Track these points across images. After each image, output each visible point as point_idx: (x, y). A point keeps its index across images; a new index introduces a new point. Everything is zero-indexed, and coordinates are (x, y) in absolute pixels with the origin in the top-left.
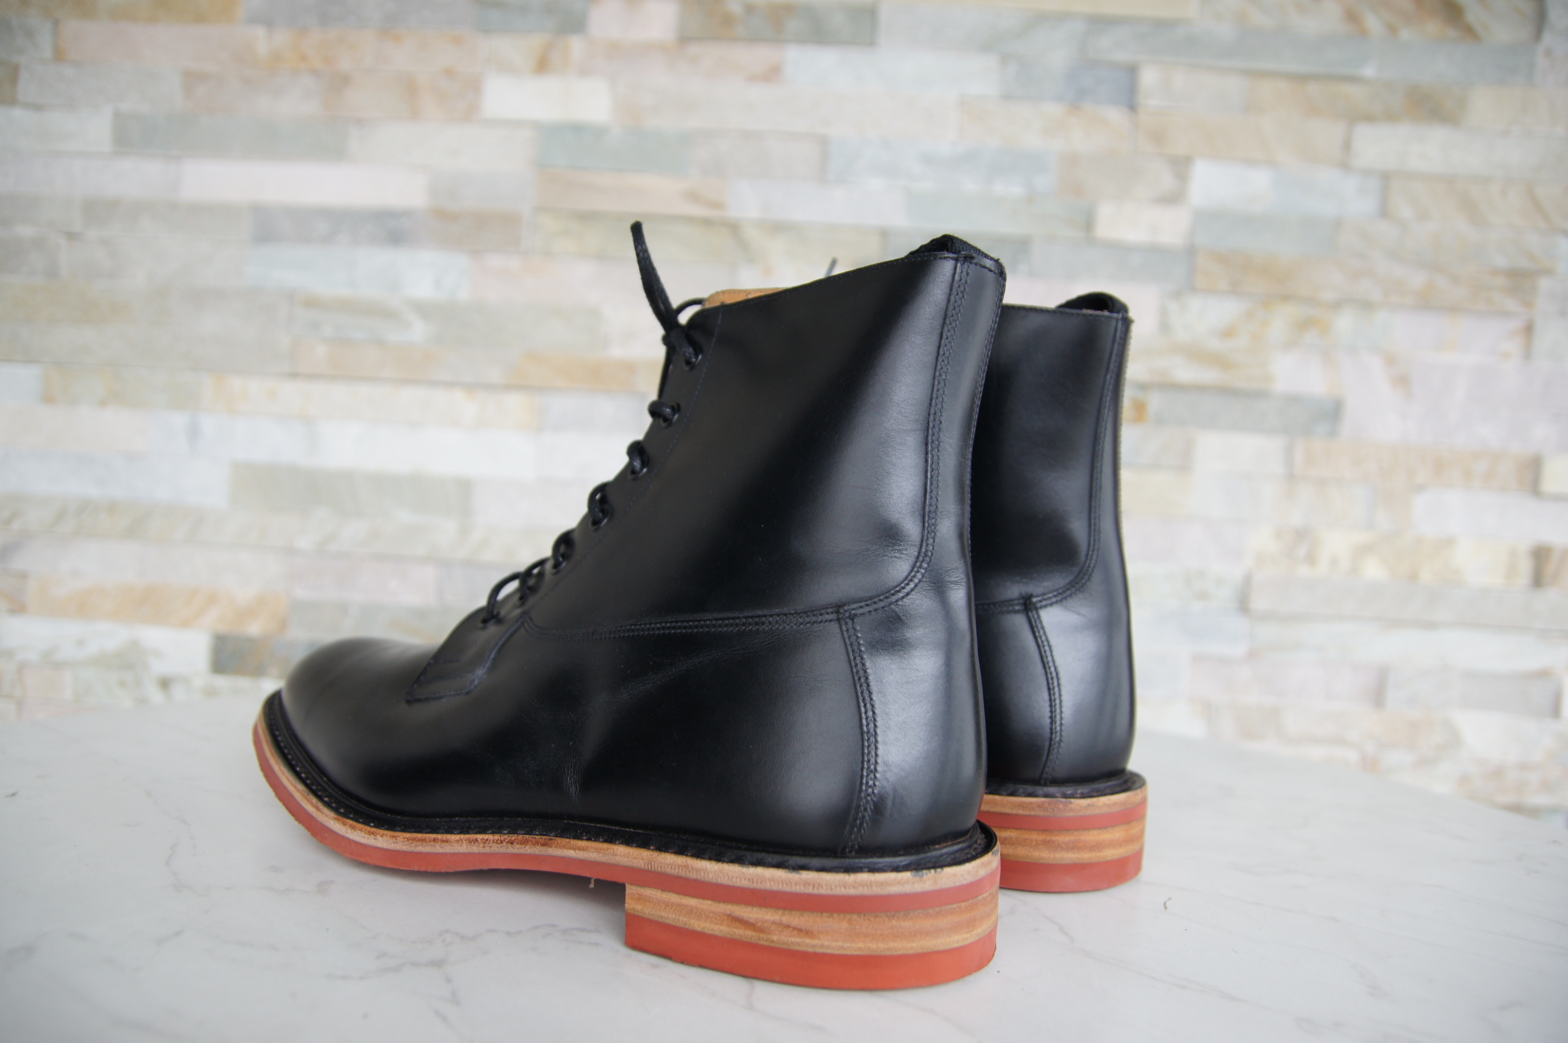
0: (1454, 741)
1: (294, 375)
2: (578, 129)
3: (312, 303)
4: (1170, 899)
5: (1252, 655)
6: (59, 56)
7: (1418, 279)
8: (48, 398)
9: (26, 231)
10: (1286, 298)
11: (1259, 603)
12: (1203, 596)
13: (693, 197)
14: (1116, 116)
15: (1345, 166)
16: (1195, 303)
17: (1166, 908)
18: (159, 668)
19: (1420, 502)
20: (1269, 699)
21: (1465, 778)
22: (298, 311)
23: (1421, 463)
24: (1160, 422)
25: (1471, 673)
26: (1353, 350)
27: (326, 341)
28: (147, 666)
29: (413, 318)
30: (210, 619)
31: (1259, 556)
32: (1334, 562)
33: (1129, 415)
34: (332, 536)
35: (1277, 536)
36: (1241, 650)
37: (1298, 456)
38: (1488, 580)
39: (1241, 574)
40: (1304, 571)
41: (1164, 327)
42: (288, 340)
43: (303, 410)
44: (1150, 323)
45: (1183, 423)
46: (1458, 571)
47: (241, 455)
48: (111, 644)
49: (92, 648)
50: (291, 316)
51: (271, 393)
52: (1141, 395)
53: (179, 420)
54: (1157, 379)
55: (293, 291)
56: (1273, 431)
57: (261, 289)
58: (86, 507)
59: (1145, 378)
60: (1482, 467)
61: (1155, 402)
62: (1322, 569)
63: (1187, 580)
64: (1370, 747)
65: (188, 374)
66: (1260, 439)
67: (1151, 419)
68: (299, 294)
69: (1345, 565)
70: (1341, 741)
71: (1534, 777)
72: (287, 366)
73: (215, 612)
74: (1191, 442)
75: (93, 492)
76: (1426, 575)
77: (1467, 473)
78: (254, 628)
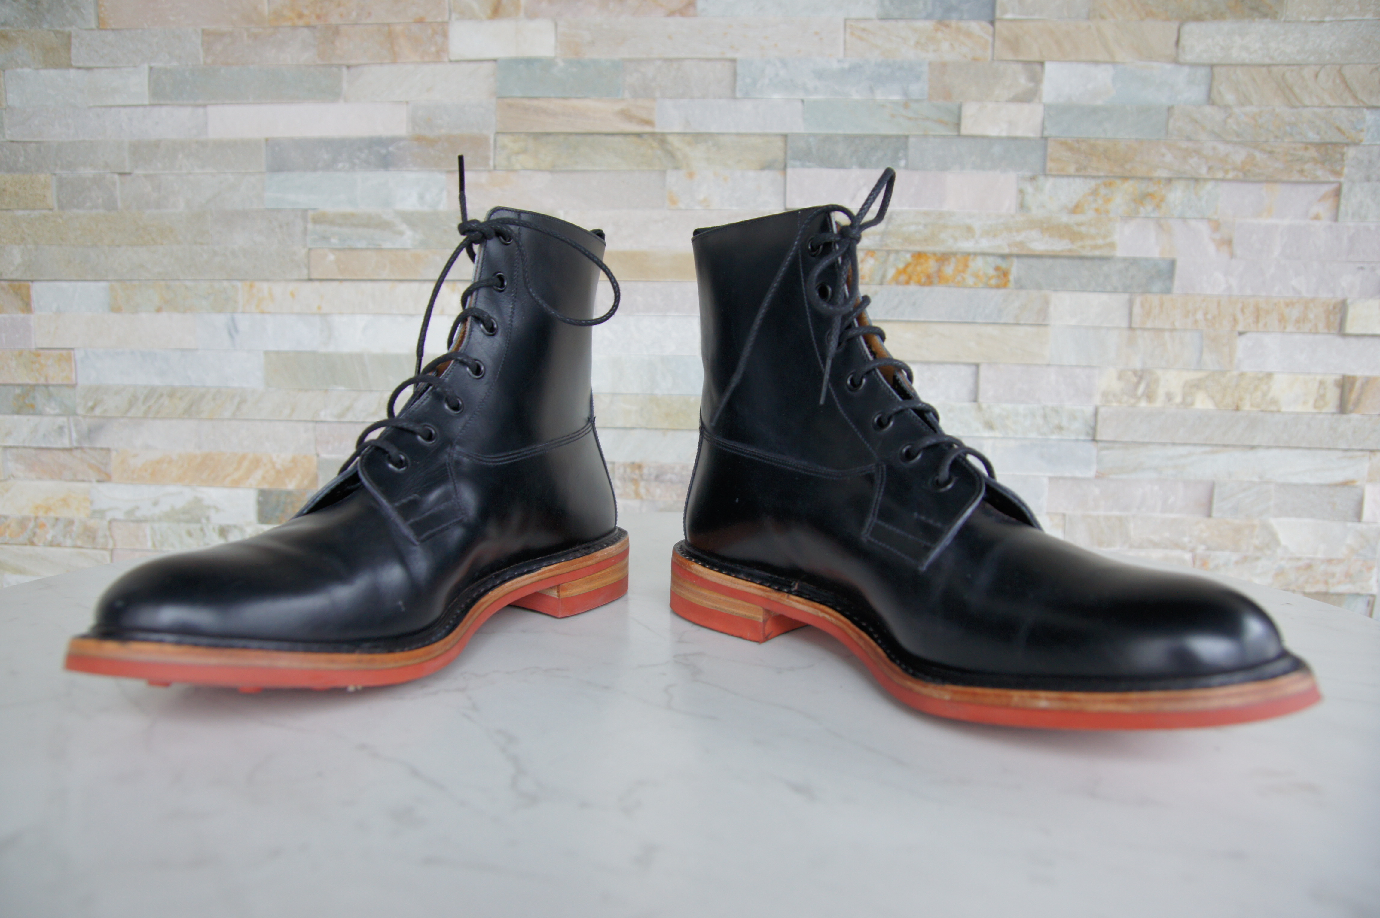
0: (1273, 541)
1: (310, 280)
2: (529, 62)
3: (320, 219)
5: (1099, 476)
6: (102, 25)
7: (1239, 155)
8: (115, 309)
9: (88, 172)
10: (1125, 178)
11: (1105, 433)
12: (1060, 428)
13: (626, 115)
14: (977, 27)
15: (1176, 61)
16: (1048, 184)
18: (217, 519)
19: (1241, 343)
20: (1115, 513)
21: (1280, 572)
22: (310, 226)
23: (1242, 310)
24: (1020, 286)
25: (1284, 486)
26: (1183, 219)
27: (334, 250)
28: (208, 519)
29: (404, 227)
30: (257, 479)
31: (1105, 395)
32: (1169, 397)
33: (993, 282)
34: (349, 409)
35: (1120, 378)
36: (1091, 473)
37: (1137, 309)
38: (1299, 408)
39: (1089, 410)
40: (1143, 404)
41: (1022, 206)
42: (304, 251)
43: (319, 308)
44: (1009, 204)
45: (1039, 287)
46: (1274, 402)
47: (271, 347)
48: (180, 503)
49: (165, 507)
50: (305, 231)
51: (293, 295)
52: (1003, 264)
53: (221, 320)
54: (1015, 250)
55: (305, 211)
56: (1115, 291)
57: (279, 210)
58: (151, 393)
59: (1006, 251)
60: (1295, 313)
61: (1015, 269)
62: (1159, 403)
63: (1045, 417)
64: (1201, 549)
65: (226, 284)
66: (1104, 297)
67: (1011, 284)
68: (310, 213)
69: (1178, 399)
70: (1177, 545)
71: (1338, 570)
72: (304, 273)
73: (259, 474)
74: (1047, 302)
75: (156, 382)
76: (1246, 407)
77: (1282, 319)
78: (291, 486)
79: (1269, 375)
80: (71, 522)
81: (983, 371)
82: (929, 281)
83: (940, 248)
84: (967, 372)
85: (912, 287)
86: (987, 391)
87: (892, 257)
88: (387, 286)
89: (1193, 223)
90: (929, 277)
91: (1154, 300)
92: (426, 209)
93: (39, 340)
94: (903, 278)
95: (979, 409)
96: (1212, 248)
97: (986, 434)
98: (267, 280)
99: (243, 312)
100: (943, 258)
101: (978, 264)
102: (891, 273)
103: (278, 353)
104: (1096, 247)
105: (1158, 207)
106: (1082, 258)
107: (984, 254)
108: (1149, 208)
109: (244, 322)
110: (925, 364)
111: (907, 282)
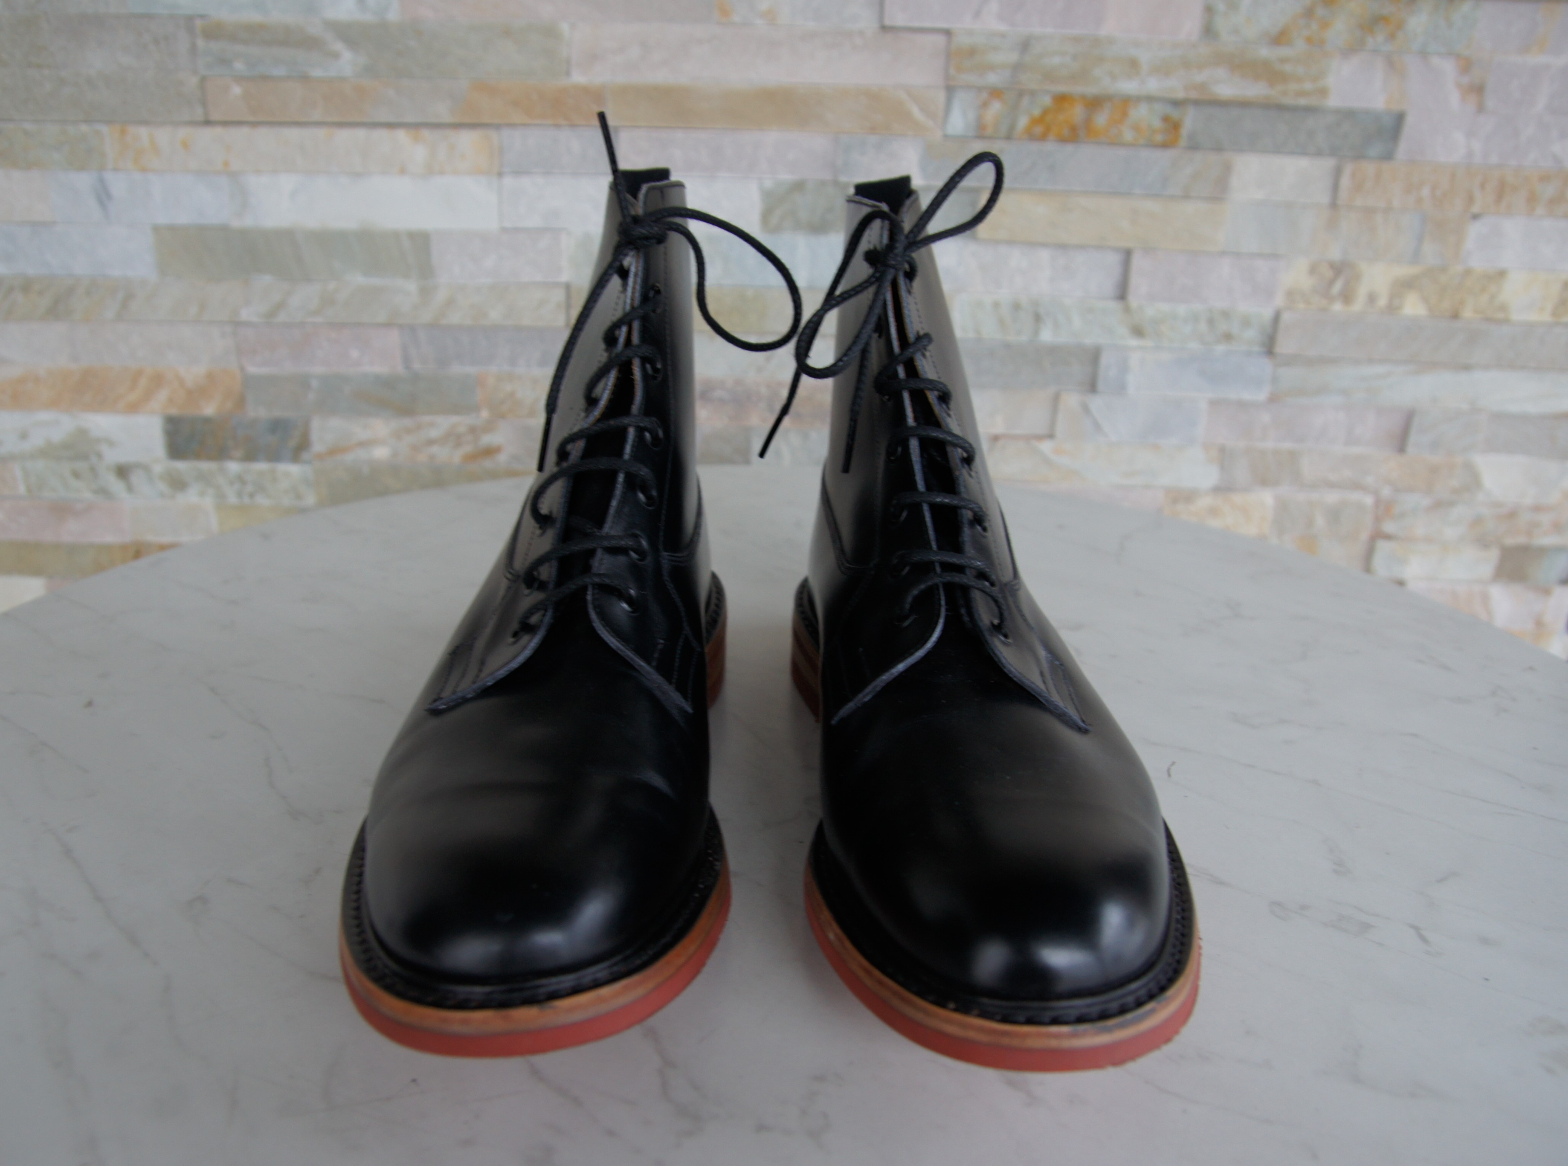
0: (1474, 482)
1: (208, 123)
3: (214, 32)
4: (1174, 763)
5: (1273, 399)
11: (1285, 346)
12: (1228, 337)
16: (1245, 1)
17: (1169, 775)
18: (113, 456)
19: (1475, 230)
20: (1287, 445)
21: (1478, 521)
22: (201, 43)
23: (1482, 186)
24: (1194, 147)
25: (1499, 417)
26: (1424, 54)
27: (239, 79)
28: (100, 456)
29: (339, 46)
30: (161, 403)
31: (1290, 294)
32: (1372, 298)
33: (1159, 138)
34: (280, 306)
35: (1313, 270)
36: (1262, 396)
37: (1345, 181)
38: (1533, 317)
39: (1267, 313)
40: (1338, 307)
41: (1209, 31)
42: (194, 81)
43: (226, 164)
44: (1190, 28)
45: (1218, 149)
46: (1503, 308)
47: (162, 220)
48: (58, 435)
49: (37, 440)
50: (193, 49)
51: (185, 145)
52: (1175, 113)
53: (84, 181)
54: (1193, 95)
55: (190, 19)
56: (1319, 153)
57: (150, 17)
59: (1180, 95)
60: (1549, 190)
61: (1190, 120)
62: (1358, 306)
63: (1211, 322)
64: (1386, 492)
65: (84, 128)
66: (1303, 163)
67: (1183, 142)
68: (199, 23)
69: (1382, 302)
70: (1357, 486)
71: (1546, 519)
72: (199, 113)
73: (162, 395)
74: (1227, 169)
76: (1468, 313)
77: (1532, 199)
78: (209, 410)
79: (1502, 274)
81: (1138, 261)
82: (1074, 136)
83: (1091, 90)
84: (1113, 260)
85: (1049, 146)
86: (1139, 286)
87: (1025, 101)
88: (321, 133)
89: (1435, 61)
90: (1074, 129)
91: (1369, 168)
92: (368, 18)
94: (1038, 130)
95: (1127, 310)
96: (1454, 98)
97: (1133, 342)
98: (145, 123)
99: (116, 169)
100: (1094, 103)
101: (1141, 113)
102: (1023, 122)
103: (173, 229)
104: (1301, 94)
105: (1392, 37)
106: (1281, 108)
107: (1150, 99)
108: (1380, 38)
109: (118, 184)
110: (1062, 247)
111: (1043, 137)
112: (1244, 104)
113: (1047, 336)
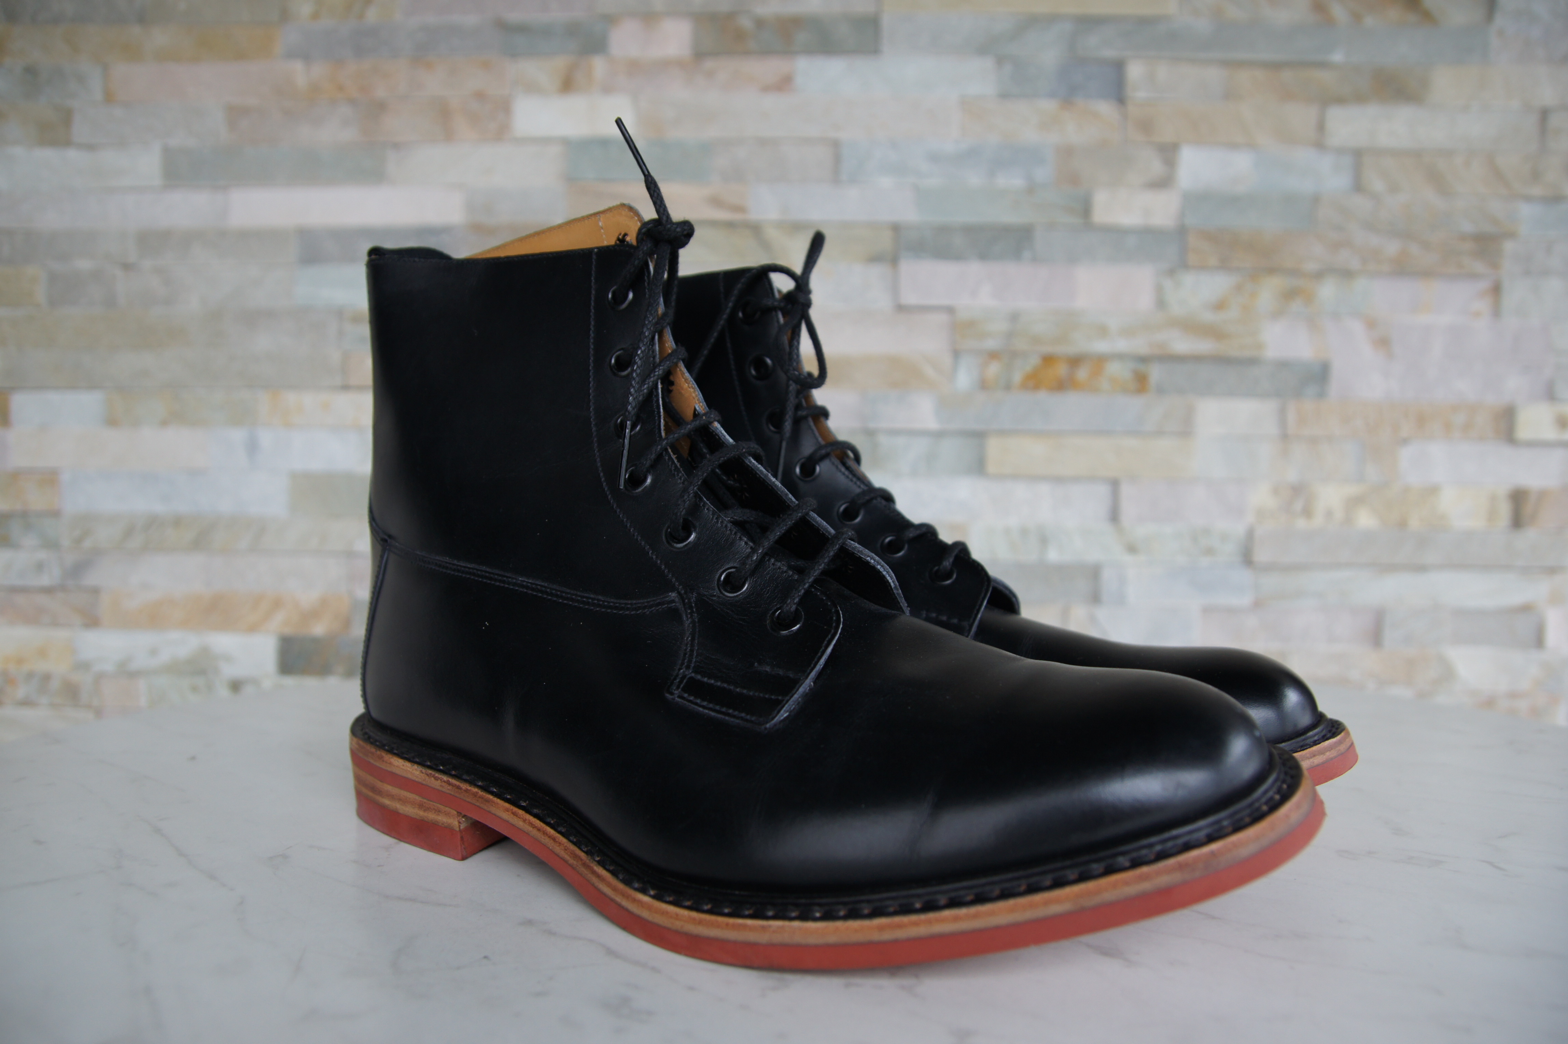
0: (1448, 674)
1: (345, 388)
2: (604, 143)
3: (360, 318)
5: (1258, 605)
6: (109, 98)
7: (1392, 248)
8: (112, 421)
9: (84, 265)
10: (1272, 271)
11: (1261, 555)
12: (1209, 551)
13: (716, 202)
14: (1105, 108)
15: (1320, 145)
16: (1188, 279)
18: (230, 671)
19: (1406, 454)
22: (346, 328)
23: (1405, 417)
24: (1161, 391)
26: (1336, 316)
28: (218, 671)
30: (279, 623)
31: (1259, 512)
32: (1329, 514)
33: (1131, 386)
35: (1275, 491)
36: (1245, 600)
37: (1290, 417)
38: (1471, 524)
39: (1241, 529)
40: (1301, 524)
41: (1161, 303)
42: (338, 354)
43: (356, 420)
44: (1145, 301)
45: (1181, 392)
46: (1443, 517)
47: (299, 466)
48: (183, 653)
49: (165, 656)
50: (340, 334)
51: (325, 407)
52: (1142, 367)
53: (238, 435)
54: (1156, 352)
55: (340, 308)
56: (1265, 396)
57: (310, 307)
58: (153, 522)
59: (1145, 352)
60: (1461, 419)
61: (1155, 373)
62: (1318, 521)
63: (1194, 538)
64: (1370, 685)
65: (244, 392)
66: (1254, 404)
67: (1151, 389)
68: (347, 311)
69: (1339, 516)
71: (1523, 705)
72: (340, 381)
73: (279, 616)
74: (1191, 409)
75: (159, 508)
76: (1414, 521)
77: (1447, 426)
78: (319, 629)
79: (1435, 488)
80: (46, 678)
81: (1123, 488)
82: (1061, 386)
83: (1071, 350)
84: (1103, 490)
85: (1042, 395)
86: (1129, 510)
87: (1019, 360)
89: (1346, 321)
90: (1060, 381)
91: (1309, 404)
93: (18, 460)
94: (1032, 383)
95: (1121, 530)
96: (1367, 349)
97: (1129, 558)
98: (295, 388)
99: (266, 426)
100: (1075, 361)
101: (1114, 369)
102: (1017, 377)
103: (306, 474)
104: (1242, 348)
105: (1308, 304)
106: (1229, 360)
107: (1120, 357)
108: (1299, 305)
109: (266, 438)
110: (1058, 480)
111: (1037, 387)
112: (1197, 359)
113: (1053, 555)
